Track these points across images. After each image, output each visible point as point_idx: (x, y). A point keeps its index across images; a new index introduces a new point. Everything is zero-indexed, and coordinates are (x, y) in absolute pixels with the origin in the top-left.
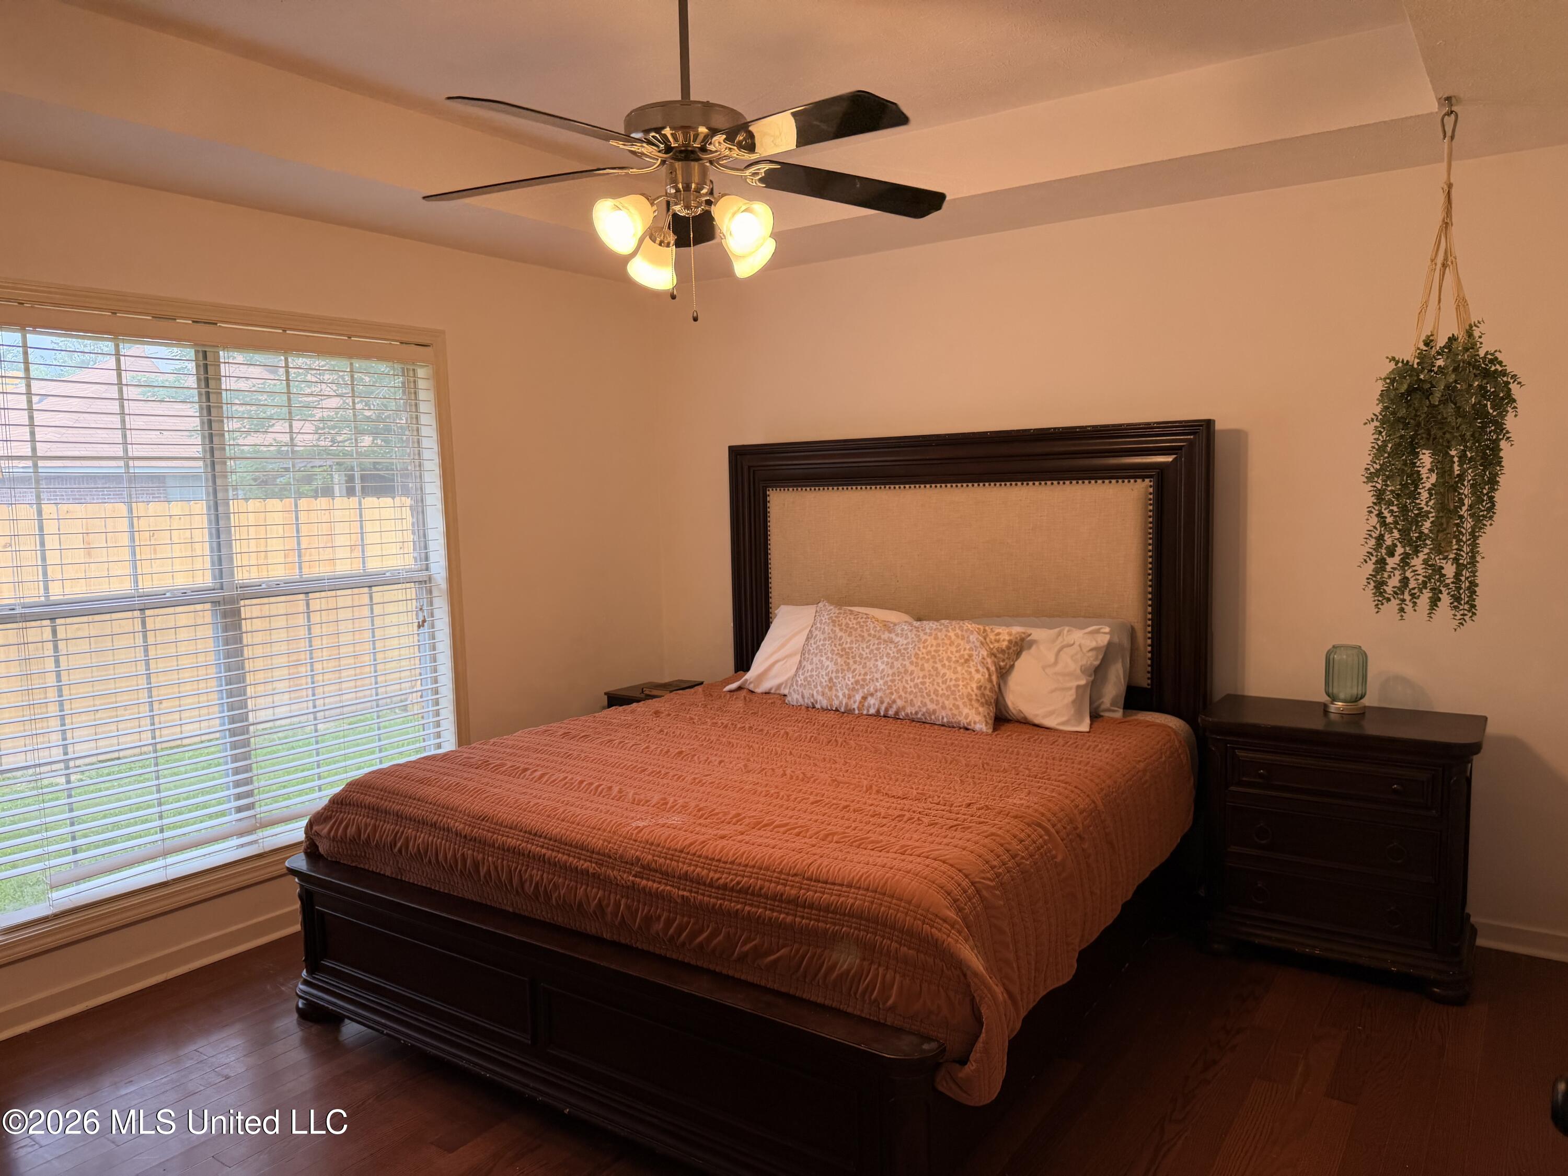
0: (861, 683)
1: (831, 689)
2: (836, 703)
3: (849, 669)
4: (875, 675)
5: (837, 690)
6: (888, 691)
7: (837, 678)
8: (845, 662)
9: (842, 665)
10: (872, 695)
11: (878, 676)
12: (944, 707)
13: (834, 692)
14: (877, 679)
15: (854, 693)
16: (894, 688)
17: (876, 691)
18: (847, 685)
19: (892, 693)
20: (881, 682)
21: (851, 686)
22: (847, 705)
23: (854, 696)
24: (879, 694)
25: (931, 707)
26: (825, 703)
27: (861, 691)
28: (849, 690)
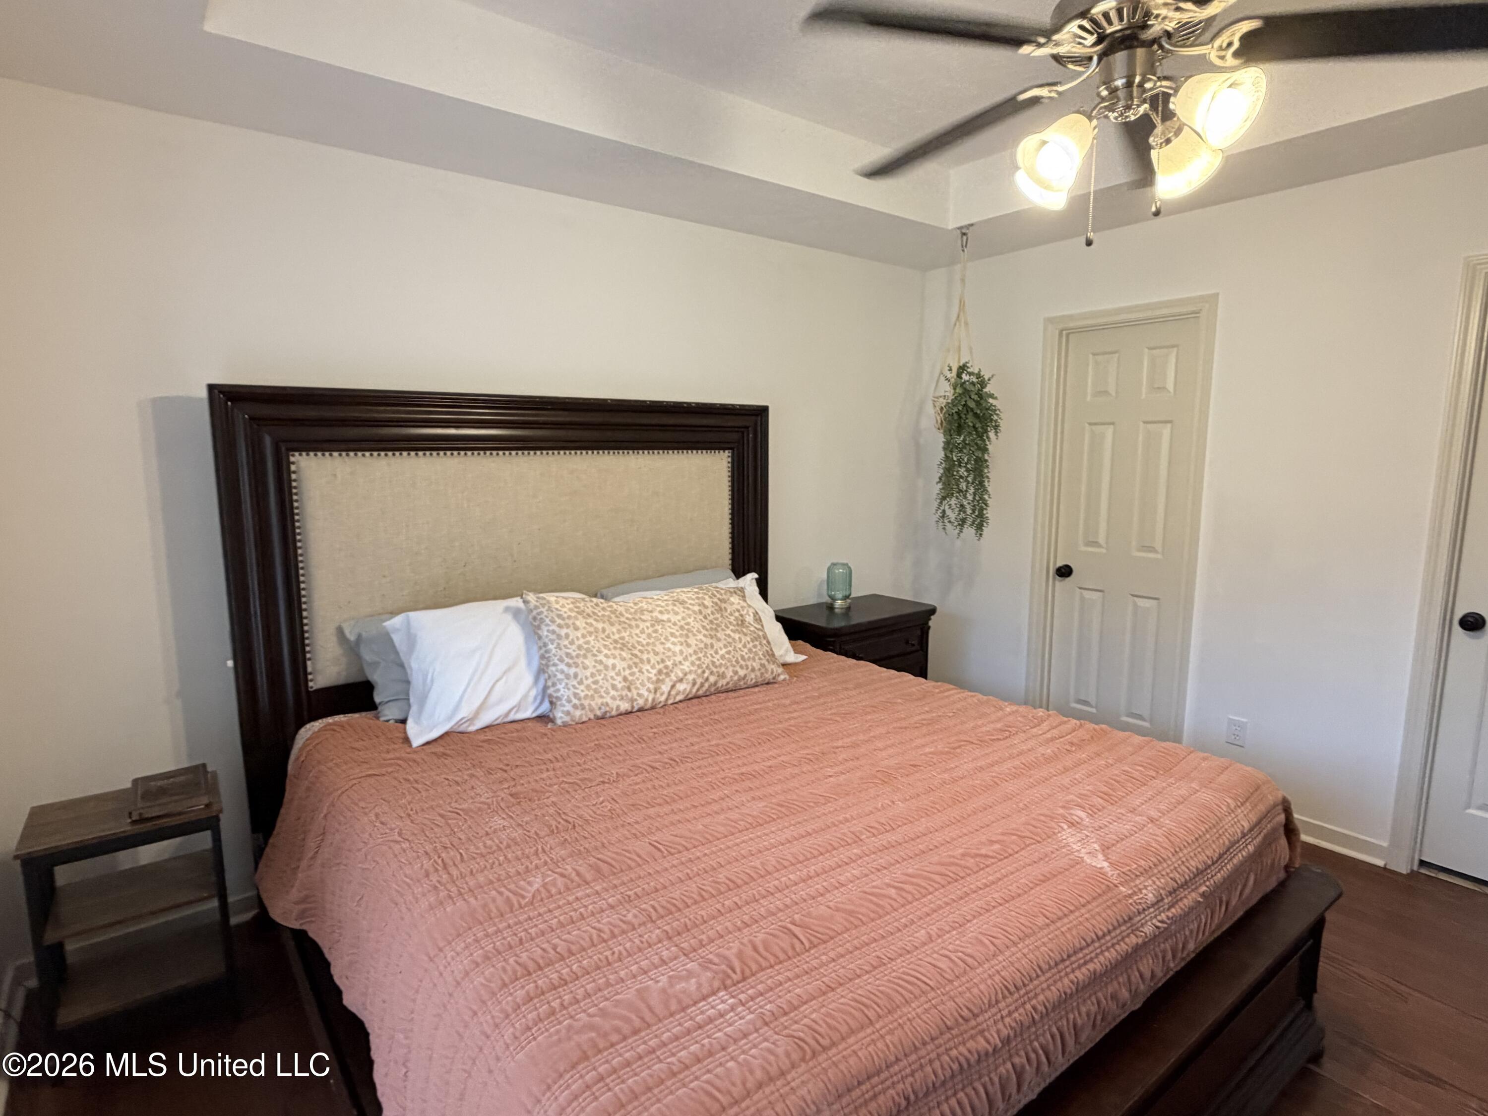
0: (665, 671)
1: (629, 689)
2: (641, 702)
3: (642, 661)
4: (675, 658)
5: (637, 688)
6: (700, 671)
7: (632, 674)
8: (596, 661)
9: (594, 667)
10: (681, 680)
11: (679, 658)
12: (753, 670)
13: (635, 692)
14: (680, 662)
15: (659, 685)
16: (704, 666)
17: (686, 674)
18: (649, 679)
19: (704, 672)
20: (687, 663)
21: (654, 678)
22: (654, 700)
23: (660, 688)
24: (690, 677)
25: (742, 673)
26: (625, 706)
27: (667, 680)
28: (652, 683)
